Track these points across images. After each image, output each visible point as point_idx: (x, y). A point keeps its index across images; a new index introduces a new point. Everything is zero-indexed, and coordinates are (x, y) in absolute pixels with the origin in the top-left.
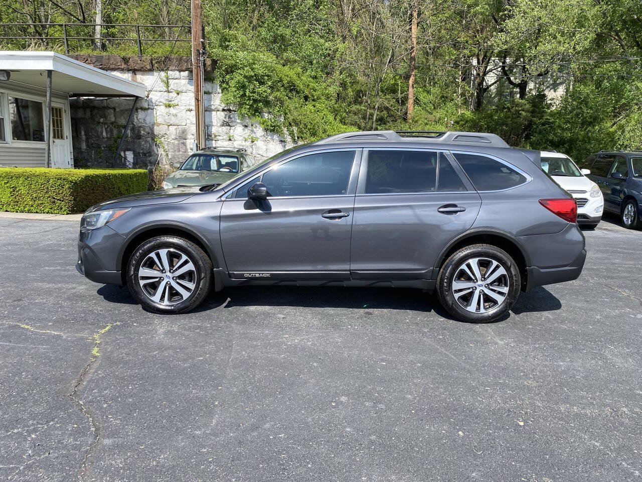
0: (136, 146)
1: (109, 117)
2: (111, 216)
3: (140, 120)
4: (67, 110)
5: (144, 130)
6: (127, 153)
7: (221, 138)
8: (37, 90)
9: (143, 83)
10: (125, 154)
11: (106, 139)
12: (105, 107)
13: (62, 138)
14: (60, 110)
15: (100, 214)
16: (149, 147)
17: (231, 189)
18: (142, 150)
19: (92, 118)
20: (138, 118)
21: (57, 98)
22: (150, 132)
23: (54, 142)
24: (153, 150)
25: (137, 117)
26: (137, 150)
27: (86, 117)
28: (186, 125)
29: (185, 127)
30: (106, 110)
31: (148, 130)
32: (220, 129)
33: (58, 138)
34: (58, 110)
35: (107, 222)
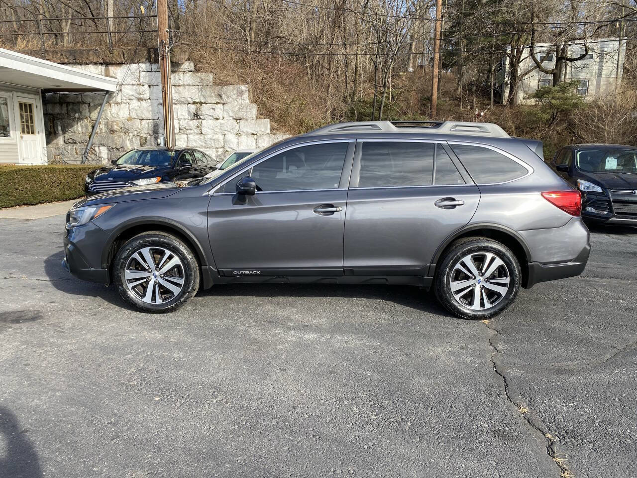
0: (110, 141)
1: (84, 112)
2: (95, 212)
3: (113, 115)
4: (38, 105)
5: (117, 125)
6: (101, 148)
7: (192, 131)
8: (7, 87)
9: (116, 77)
10: (99, 150)
11: (81, 135)
12: (80, 102)
13: (33, 133)
14: (30, 106)
15: (84, 210)
16: (122, 142)
17: (219, 184)
18: (115, 145)
19: (68, 114)
20: (112, 112)
21: (25, 93)
22: (122, 126)
23: (22, 138)
24: (126, 145)
25: (110, 112)
26: (111, 145)
27: (63, 112)
28: (158, 119)
29: (156, 120)
30: (81, 105)
31: (121, 125)
32: (191, 122)
33: (28, 133)
34: (28, 106)
35: (92, 218)
